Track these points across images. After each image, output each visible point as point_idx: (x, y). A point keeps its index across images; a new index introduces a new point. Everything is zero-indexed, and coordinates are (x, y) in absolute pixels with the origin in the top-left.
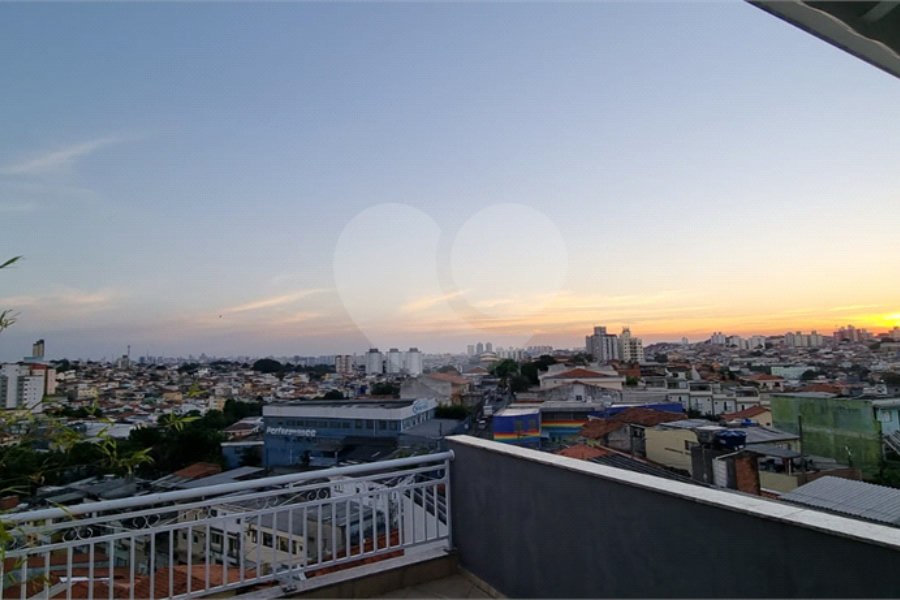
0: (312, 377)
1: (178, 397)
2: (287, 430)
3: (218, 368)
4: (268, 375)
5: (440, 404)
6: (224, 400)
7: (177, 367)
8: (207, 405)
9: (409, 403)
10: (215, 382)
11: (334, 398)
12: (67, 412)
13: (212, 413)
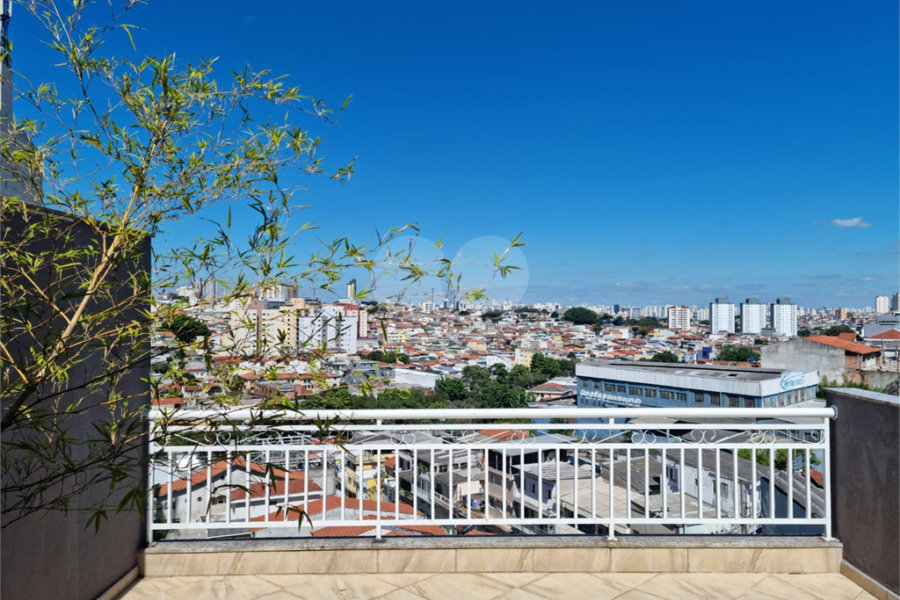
0: (635, 331)
1: (483, 348)
2: (605, 396)
3: (524, 317)
4: (582, 328)
5: (825, 379)
6: (531, 354)
7: (479, 313)
8: (513, 358)
9: (776, 373)
10: (522, 332)
11: (665, 359)
12: (375, 356)
13: (519, 370)
